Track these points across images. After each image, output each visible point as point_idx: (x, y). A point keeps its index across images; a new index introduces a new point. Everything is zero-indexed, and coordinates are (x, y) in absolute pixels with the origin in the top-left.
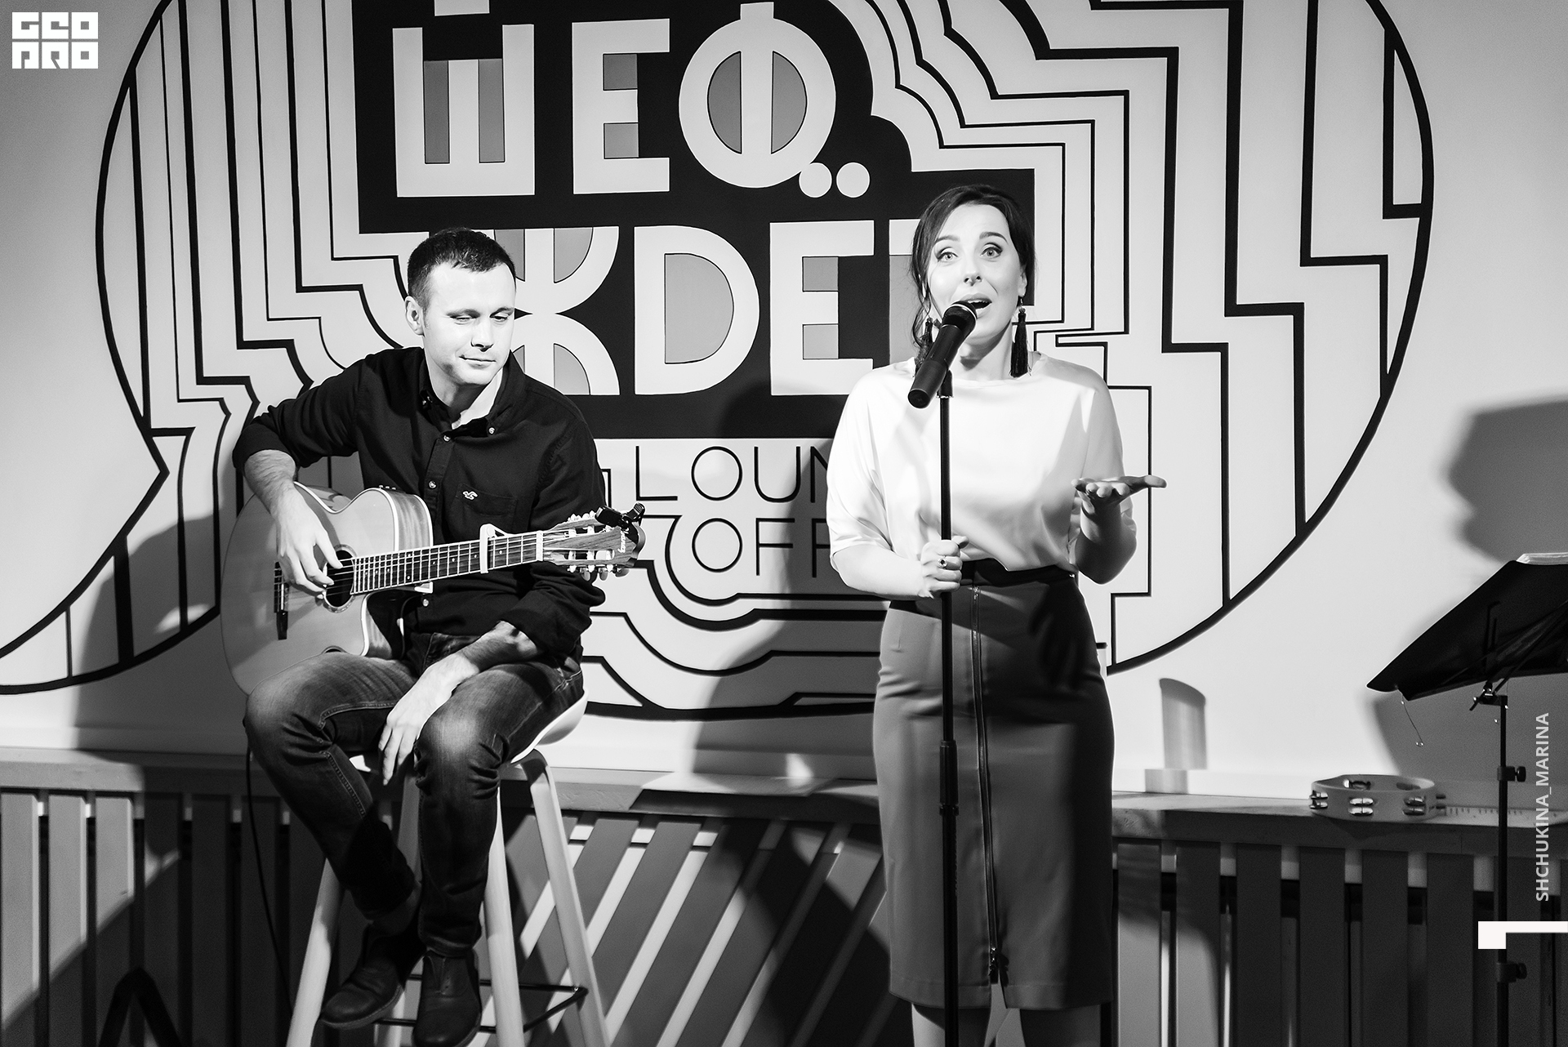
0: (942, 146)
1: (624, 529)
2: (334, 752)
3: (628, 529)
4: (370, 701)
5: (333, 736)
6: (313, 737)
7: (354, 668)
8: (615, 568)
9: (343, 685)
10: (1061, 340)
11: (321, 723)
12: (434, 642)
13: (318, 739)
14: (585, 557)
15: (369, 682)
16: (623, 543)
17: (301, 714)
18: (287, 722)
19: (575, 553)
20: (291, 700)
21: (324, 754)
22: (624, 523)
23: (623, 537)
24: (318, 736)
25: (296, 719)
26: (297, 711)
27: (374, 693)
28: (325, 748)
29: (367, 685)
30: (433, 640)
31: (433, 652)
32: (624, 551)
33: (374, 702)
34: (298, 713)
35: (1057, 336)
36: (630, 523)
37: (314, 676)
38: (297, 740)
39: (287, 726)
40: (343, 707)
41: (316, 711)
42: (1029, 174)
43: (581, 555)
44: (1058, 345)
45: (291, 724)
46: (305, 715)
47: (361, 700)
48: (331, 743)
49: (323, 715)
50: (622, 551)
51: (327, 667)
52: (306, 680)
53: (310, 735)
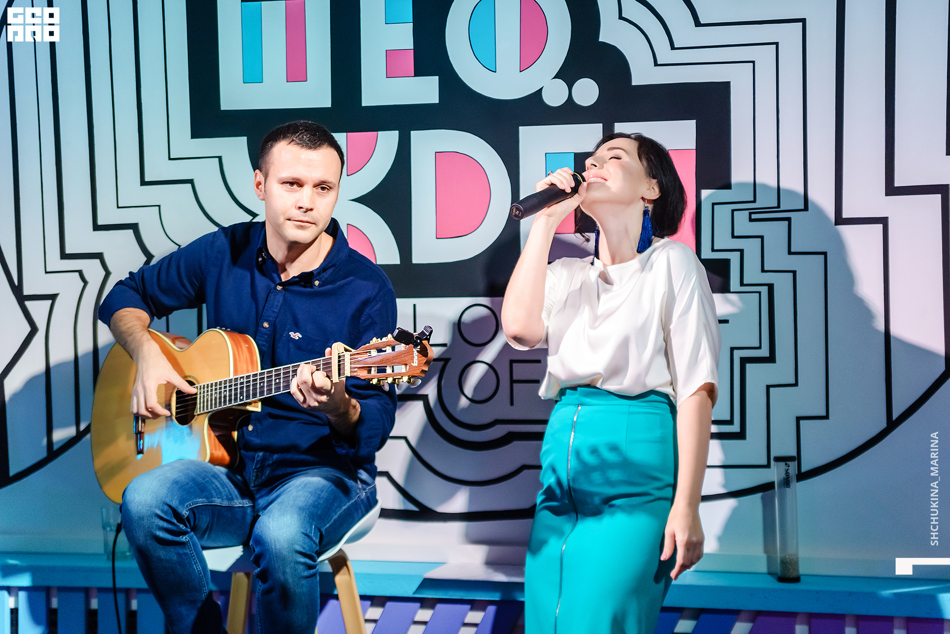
0: (656, 64)
1: (415, 346)
2: (191, 538)
3: (419, 347)
4: (219, 498)
5: (192, 524)
6: (178, 524)
7: (205, 471)
8: (409, 379)
9: (201, 484)
10: (754, 216)
11: (185, 513)
12: (259, 459)
13: (181, 526)
14: (385, 371)
15: (217, 483)
16: (416, 358)
17: (171, 504)
18: (159, 509)
19: (376, 368)
20: (163, 492)
21: (183, 539)
22: (416, 342)
23: (416, 353)
24: (181, 524)
25: (166, 508)
26: (168, 501)
27: (221, 493)
28: (185, 533)
29: (216, 486)
30: (258, 456)
31: (258, 466)
32: (416, 365)
33: (220, 500)
34: (169, 502)
35: (750, 214)
36: (421, 342)
37: (180, 474)
38: (165, 525)
39: (159, 512)
40: (201, 501)
41: (182, 502)
42: (726, 86)
43: (382, 370)
44: (751, 220)
45: (162, 511)
46: (174, 504)
47: (212, 497)
48: (189, 530)
49: (187, 506)
50: (415, 364)
51: (188, 469)
52: (175, 477)
53: (175, 521)
